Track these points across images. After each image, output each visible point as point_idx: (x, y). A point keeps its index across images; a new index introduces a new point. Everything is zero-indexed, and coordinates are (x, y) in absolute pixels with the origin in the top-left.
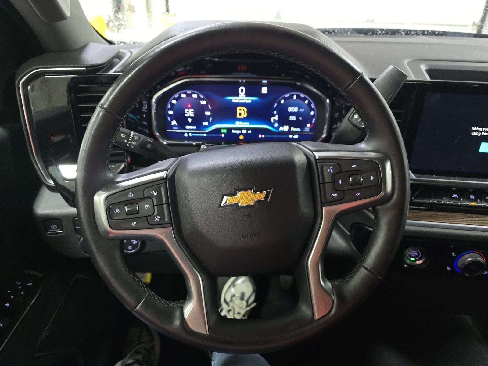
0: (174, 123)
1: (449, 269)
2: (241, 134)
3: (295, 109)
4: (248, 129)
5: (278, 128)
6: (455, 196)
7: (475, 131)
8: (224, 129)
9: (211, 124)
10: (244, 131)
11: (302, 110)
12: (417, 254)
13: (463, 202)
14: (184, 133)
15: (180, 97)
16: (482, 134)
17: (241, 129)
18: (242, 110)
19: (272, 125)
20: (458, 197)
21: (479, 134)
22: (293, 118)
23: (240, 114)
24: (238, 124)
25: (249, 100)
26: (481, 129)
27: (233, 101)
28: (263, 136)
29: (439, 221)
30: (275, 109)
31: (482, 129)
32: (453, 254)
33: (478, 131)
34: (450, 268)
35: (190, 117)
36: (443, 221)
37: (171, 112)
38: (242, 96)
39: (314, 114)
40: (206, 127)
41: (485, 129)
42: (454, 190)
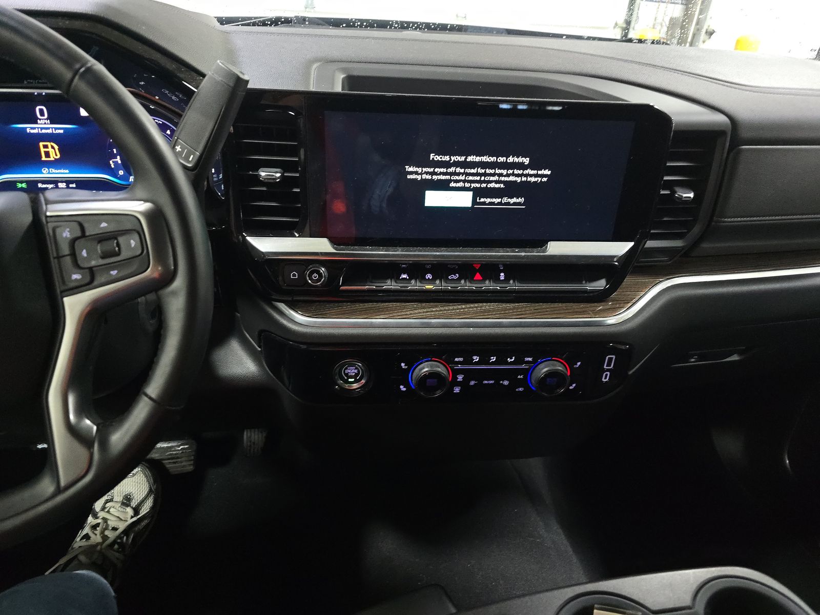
1: (405, 389)
6: (404, 276)
7: (411, 173)
10: (62, 185)
12: (356, 371)
13: (414, 285)
16: (423, 178)
17: (54, 181)
18: (50, 147)
19: (114, 173)
20: (408, 278)
21: (419, 177)
24: (46, 173)
25: (59, 129)
26: (419, 170)
27: (28, 131)
29: (378, 317)
30: (112, 145)
31: (421, 169)
32: (403, 365)
33: (416, 173)
34: (404, 387)
36: (382, 317)
38: (42, 122)
41: (424, 170)
42: (404, 267)
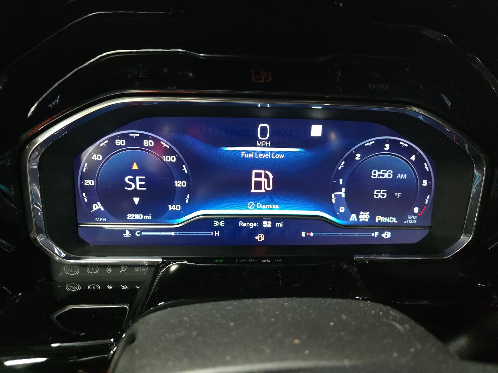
0: (98, 206)
2: (260, 230)
3: (388, 175)
4: (274, 218)
5: (345, 216)
8: (219, 220)
9: (187, 210)
10: (267, 224)
11: (402, 176)
14: (124, 231)
15: (112, 145)
17: (259, 219)
18: (263, 175)
19: (332, 211)
22: (380, 194)
23: (258, 185)
25: (279, 153)
27: (242, 156)
28: (312, 234)
30: (340, 174)
35: (136, 193)
37: (89, 183)
38: (261, 143)
39: (429, 185)
40: (177, 215)
